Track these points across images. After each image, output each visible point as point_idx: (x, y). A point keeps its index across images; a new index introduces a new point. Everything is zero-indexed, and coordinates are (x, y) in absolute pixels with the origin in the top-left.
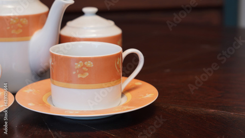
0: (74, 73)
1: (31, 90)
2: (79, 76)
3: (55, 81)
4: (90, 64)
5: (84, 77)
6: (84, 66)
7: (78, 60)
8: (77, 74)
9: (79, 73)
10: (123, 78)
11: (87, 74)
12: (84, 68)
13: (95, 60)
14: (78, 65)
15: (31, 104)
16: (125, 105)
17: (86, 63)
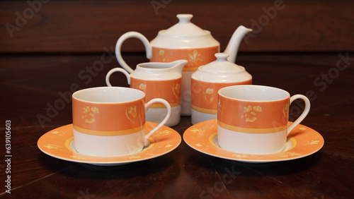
0: (242, 116)
1: (197, 130)
2: (247, 120)
3: (222, 124)
4: (258, 109)
5: (252, 121)
6: (253, 110)
7: (247, 104)
8: (245, 118)
9: (247, 117)
10: (289, 123)
11: (255, 119)
12: (253, 113)
13: (263, 105)
14: (247, 110)
15: (198, 145)
16: (289, 151)
17: (254, 108)
